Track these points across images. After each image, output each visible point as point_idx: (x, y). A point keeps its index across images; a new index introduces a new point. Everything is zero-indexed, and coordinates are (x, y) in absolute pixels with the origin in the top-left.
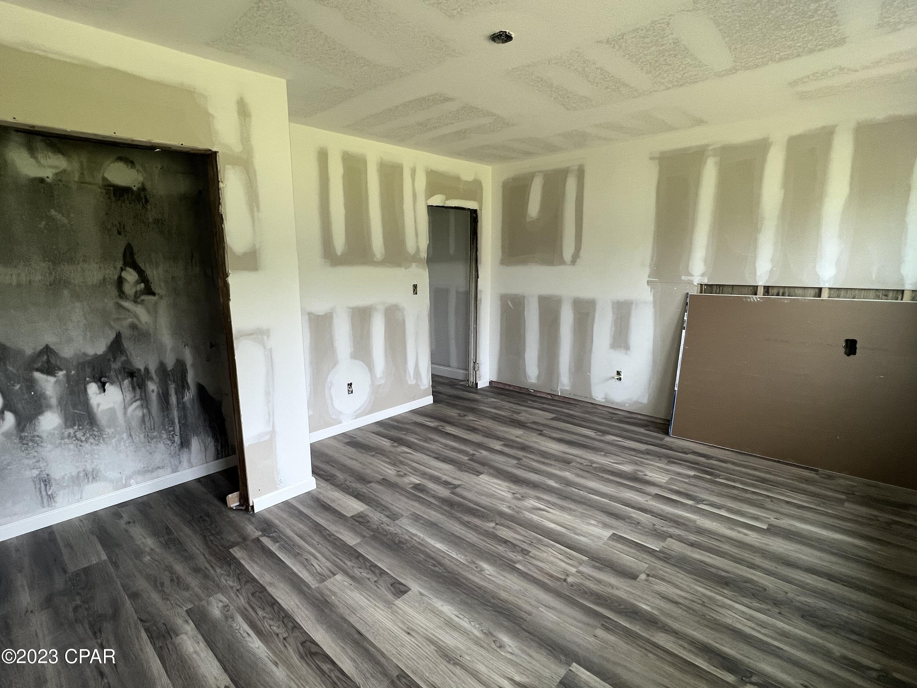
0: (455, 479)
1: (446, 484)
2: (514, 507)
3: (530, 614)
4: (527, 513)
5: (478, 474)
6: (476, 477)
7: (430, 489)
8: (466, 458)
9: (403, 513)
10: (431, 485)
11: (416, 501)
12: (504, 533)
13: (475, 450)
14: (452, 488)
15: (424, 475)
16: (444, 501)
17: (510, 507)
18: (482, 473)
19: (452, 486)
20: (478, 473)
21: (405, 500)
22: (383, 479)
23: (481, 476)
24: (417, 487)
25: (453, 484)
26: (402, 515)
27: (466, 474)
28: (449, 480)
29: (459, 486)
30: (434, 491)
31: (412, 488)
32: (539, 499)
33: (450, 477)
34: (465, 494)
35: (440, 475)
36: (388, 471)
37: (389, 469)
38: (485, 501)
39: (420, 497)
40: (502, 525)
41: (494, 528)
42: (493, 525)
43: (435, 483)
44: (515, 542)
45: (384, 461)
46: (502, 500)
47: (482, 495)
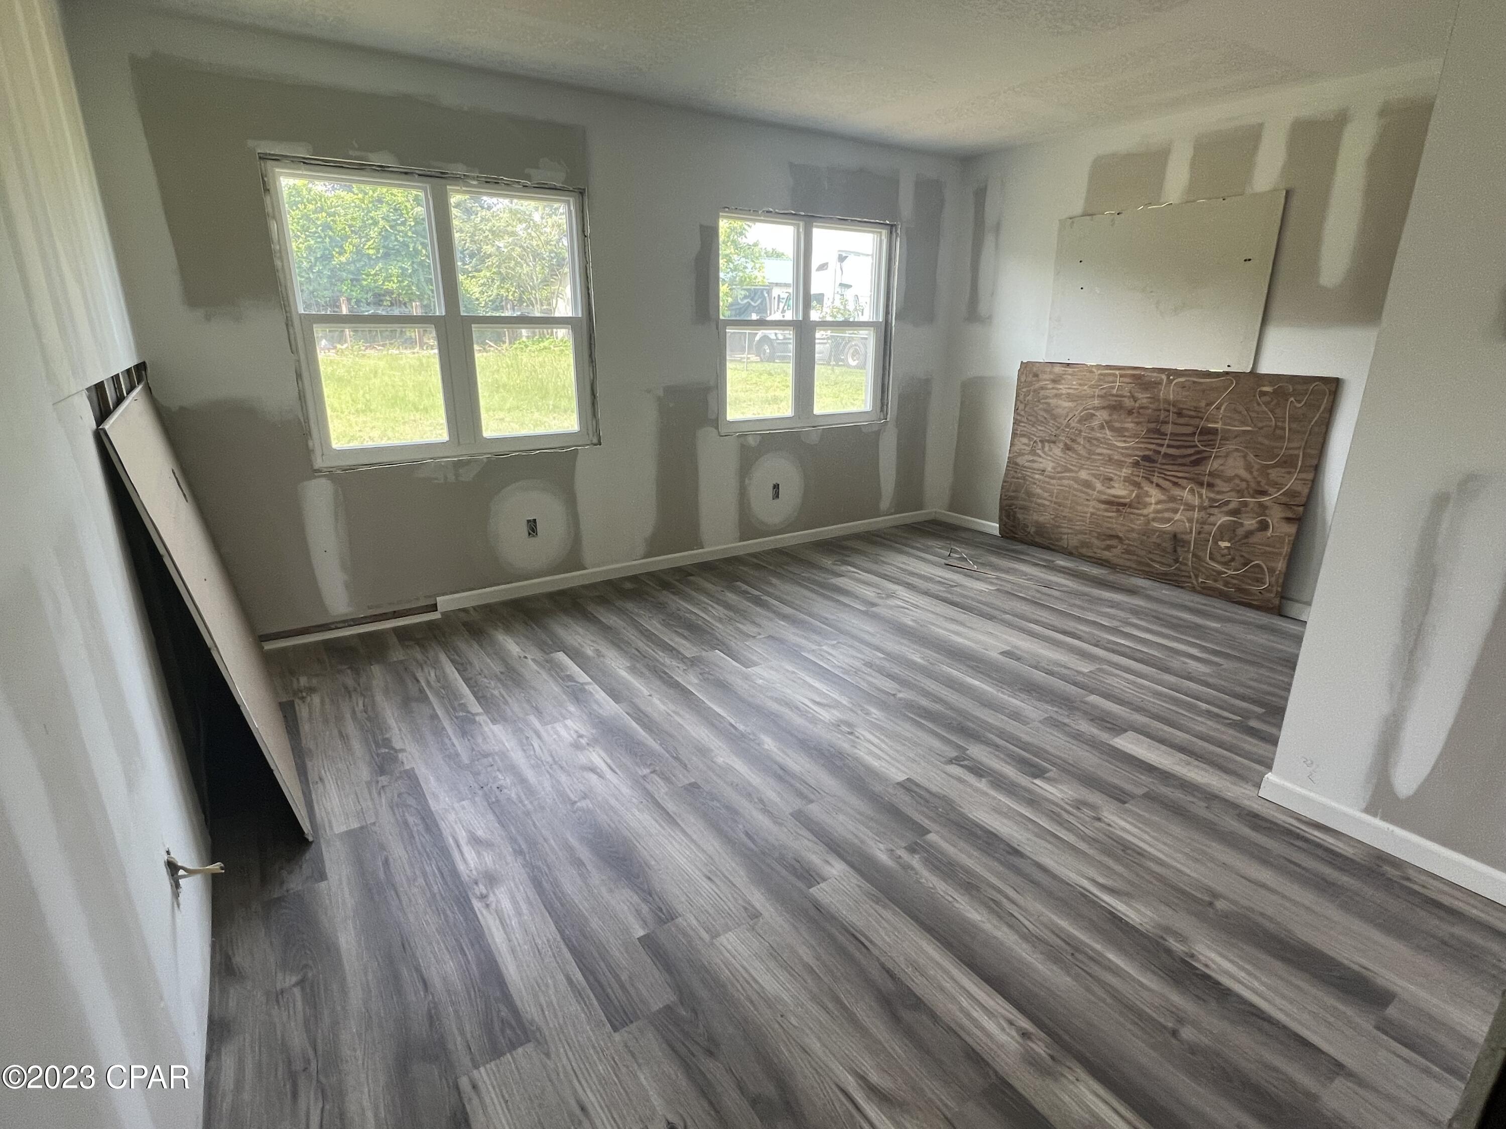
0: (960, 780)
1: (978, 770)
2: (859, 712)
3: (885, 630)
4: (844, 702)
5: (908, 784)
6: (914, 777)
7: (1009, 764)
8: (932, 837)
9: (1040, 725)
10: (1010, 771)
11: (1028, 744)
12: (887, 684)
13: (907, 867)
14: (965, 759)
15: (1033, 801)
16: (975, 737)
17: (867, 714)
18: (898, 784)
19: (966, 763)
20: (908, 786)
21: (1048, 748)
22: (1124, 803)
23: (901, 777)
24: (1038, 773)
25: (962, 766)
26: (1040, 722)
27: (934, 789)
28: (971, 779)
29: (950, 761)
30: (997, 756)
31: (1049, 771)
32: (814, 720)
33: (971, 786)
34: (937, 744)
35: (993, 793)
36: (1128, 827)
37: (1124, 829)
38: (906, 729)
39: (1024, 750)
40: (888, 693)
41: (900, 692)
42: (900, 695)
43: (1001, 775)
44: (877, 674)
45: (1161, 863)
46: (876, 727)
47: (906, 739)
